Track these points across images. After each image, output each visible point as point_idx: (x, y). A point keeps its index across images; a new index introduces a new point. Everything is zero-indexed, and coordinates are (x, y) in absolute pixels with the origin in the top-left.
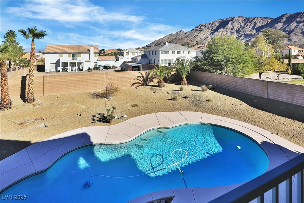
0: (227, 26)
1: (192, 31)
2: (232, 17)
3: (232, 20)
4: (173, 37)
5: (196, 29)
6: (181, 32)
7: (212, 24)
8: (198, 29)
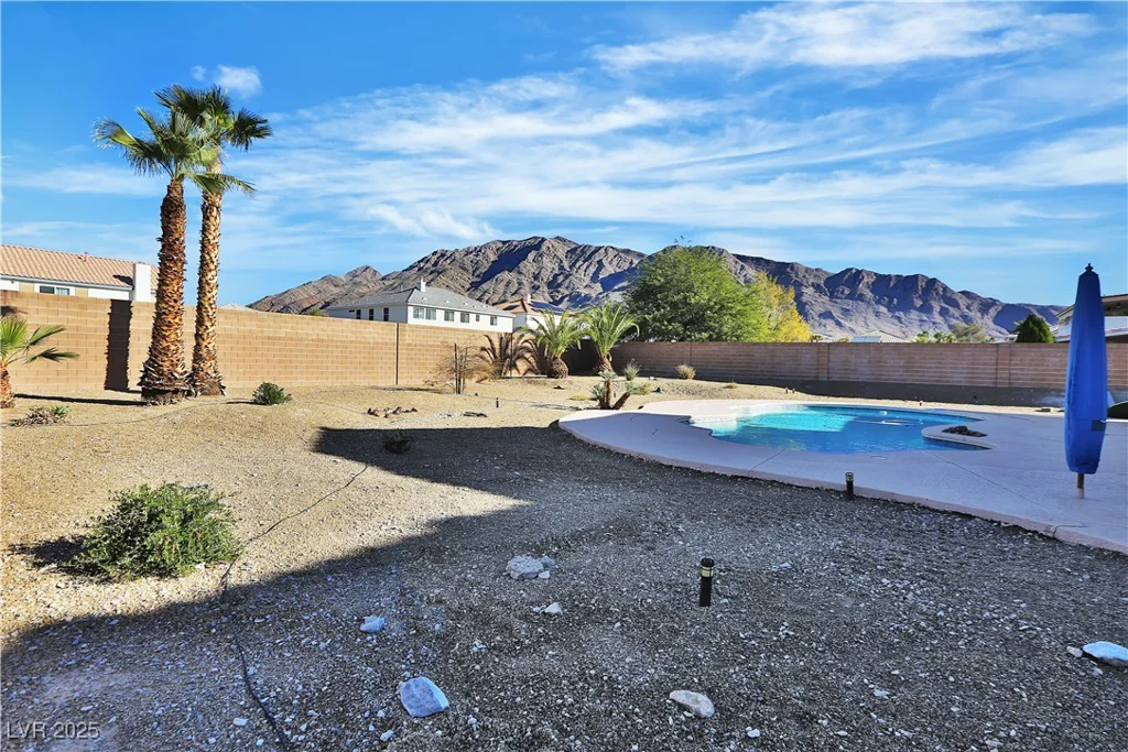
0: (521, 265)
1: (407, 273)
2: (535, 238)
3: (537, 247)
4: (336, 290)
5: (422, 265)
6: (368, 274)
7: (477, 255)
8: (428, 265)
